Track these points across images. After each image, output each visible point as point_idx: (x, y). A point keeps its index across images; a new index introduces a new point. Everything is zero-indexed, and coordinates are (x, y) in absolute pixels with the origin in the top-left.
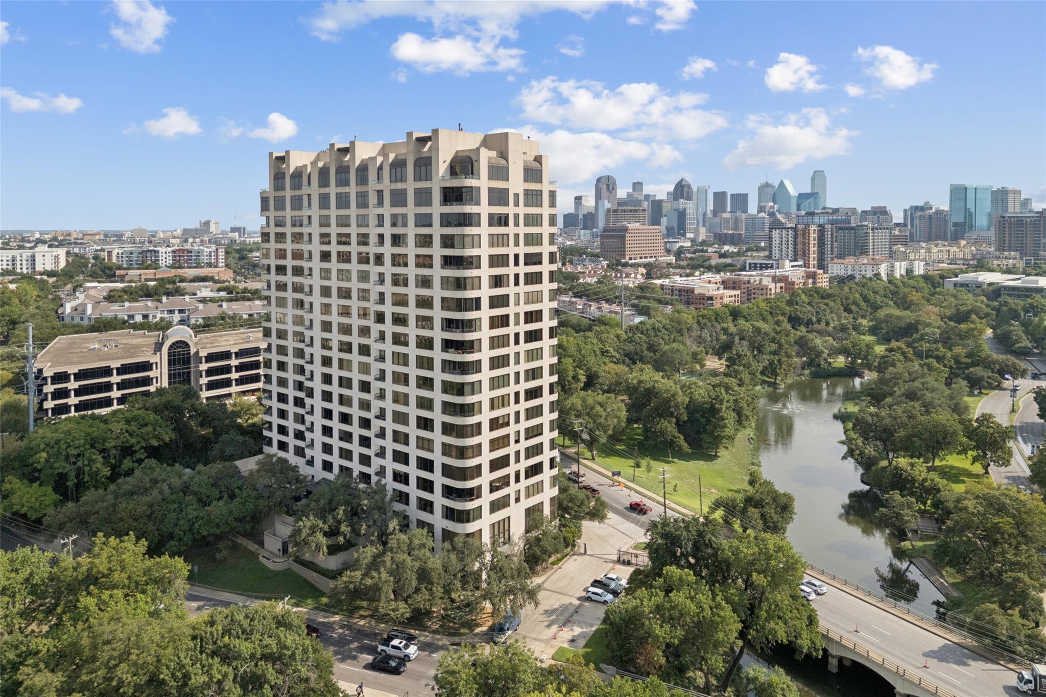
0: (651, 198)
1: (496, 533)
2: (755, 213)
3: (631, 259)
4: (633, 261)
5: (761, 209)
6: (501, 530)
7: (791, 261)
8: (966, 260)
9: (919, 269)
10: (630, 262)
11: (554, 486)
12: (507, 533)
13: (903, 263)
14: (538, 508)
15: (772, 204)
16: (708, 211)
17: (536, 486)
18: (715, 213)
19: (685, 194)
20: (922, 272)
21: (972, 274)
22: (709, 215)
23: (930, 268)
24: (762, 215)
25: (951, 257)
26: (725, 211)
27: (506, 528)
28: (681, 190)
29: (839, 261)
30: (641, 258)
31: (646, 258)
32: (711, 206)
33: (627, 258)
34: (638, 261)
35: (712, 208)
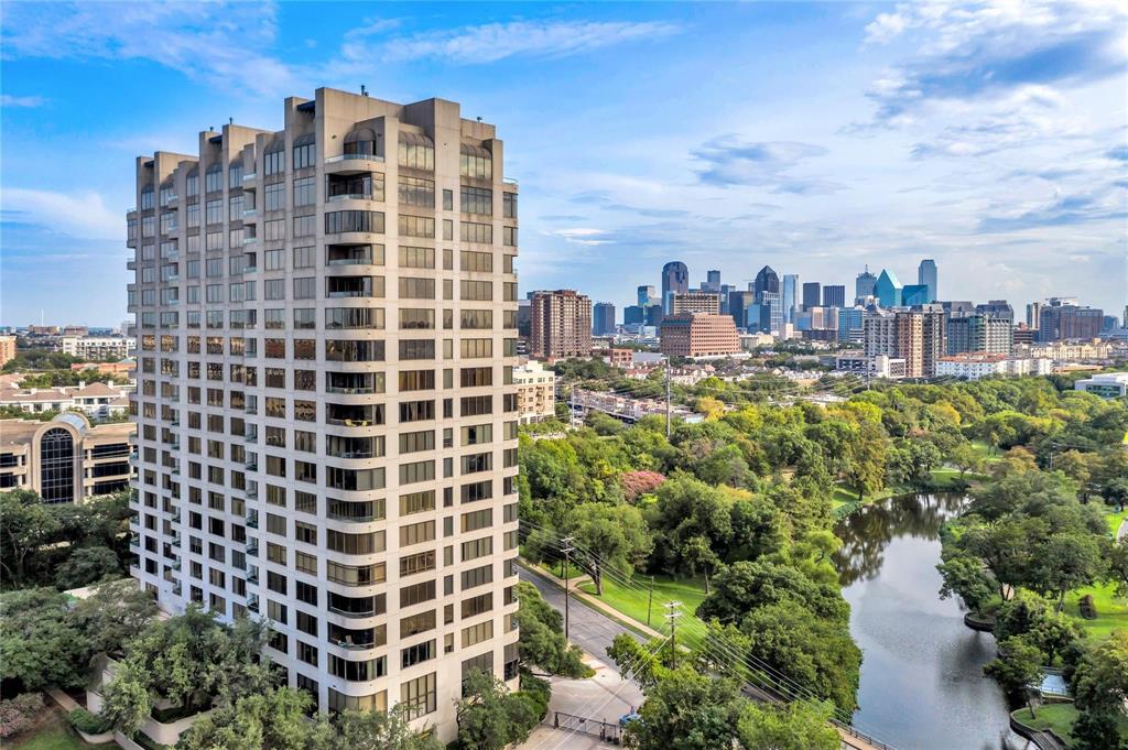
0: (730, 290)
1: (413, 695)
2: (853, 305)
3: (697, 355)
4: (699, 358)
5: (859, 302)
6: (422, 692)
7: (890, 358)
8: (1100, 359)
9: (1045, 368)
10: (696, 359)
11: (513, 629)
12: (430, 697)
13: (1026, 361)
14: (485, 661)
15: (871, 297)
16: (797, 307)
17: (480, 629)
18: (805, 308)
19: (769, 285)
20: (1048, 372)
21: (1109, 375)
22: (797, 309)
23: (1057, 368)
24: (860, 307)
25: (1083, 356)
26: (817, 305)
27: (430, 688)
28: (766, 280)
29: (948, 358)
30: (710, 354)
31: (716, 354)
32: (800, 301)
33: (693, 353)
34: (706, 357)
35: (802, 303)
